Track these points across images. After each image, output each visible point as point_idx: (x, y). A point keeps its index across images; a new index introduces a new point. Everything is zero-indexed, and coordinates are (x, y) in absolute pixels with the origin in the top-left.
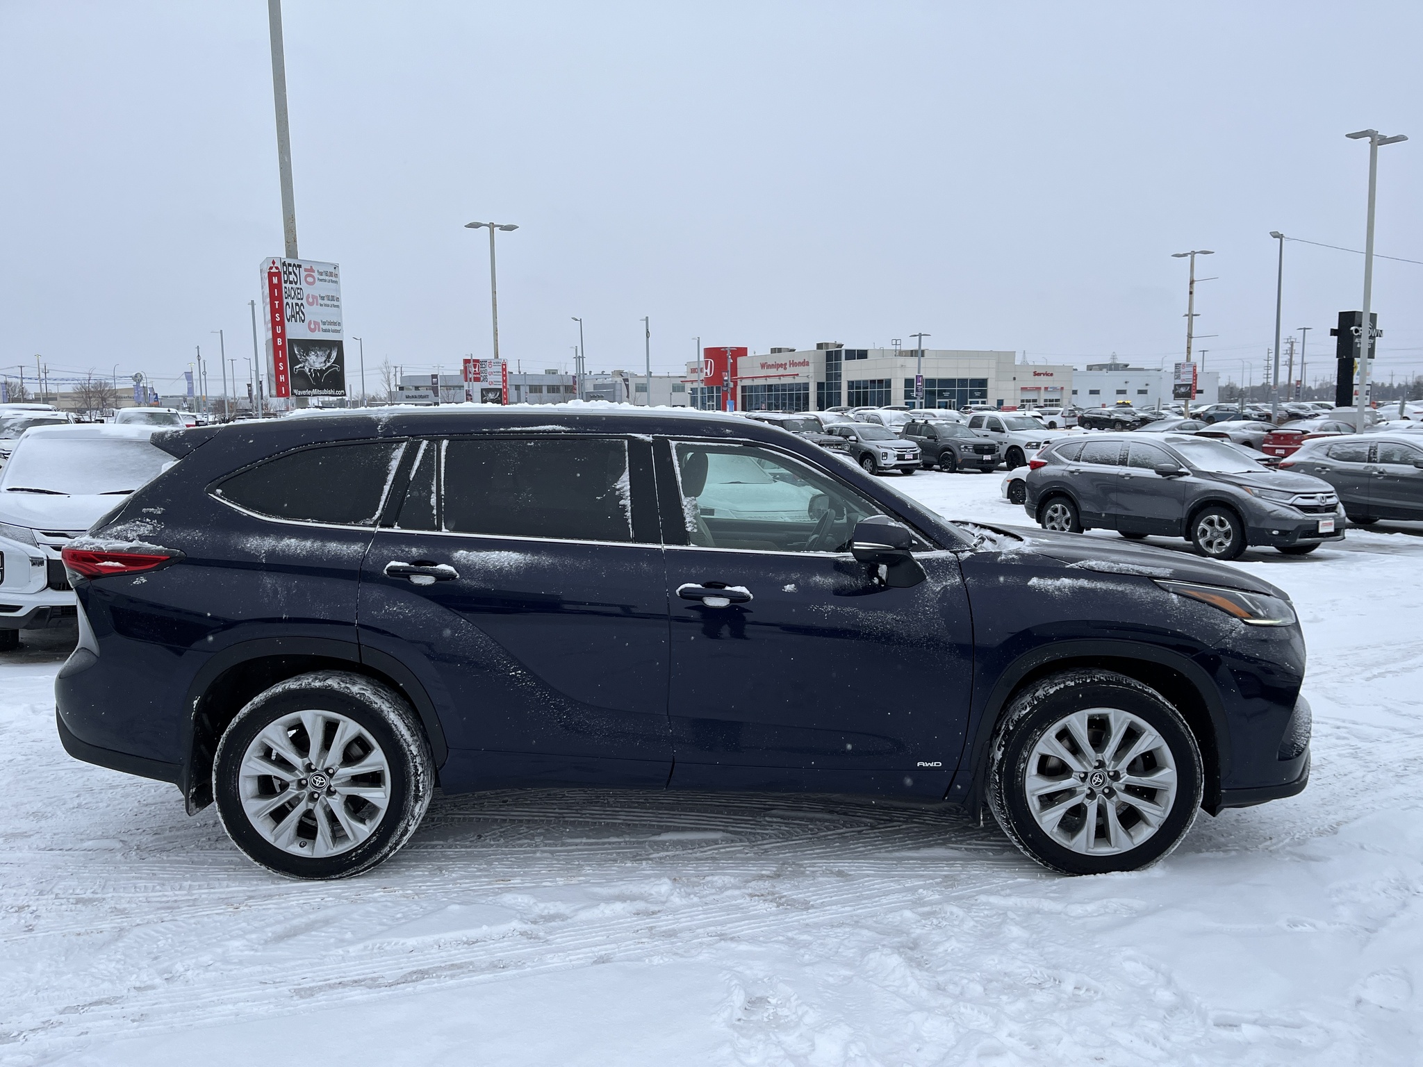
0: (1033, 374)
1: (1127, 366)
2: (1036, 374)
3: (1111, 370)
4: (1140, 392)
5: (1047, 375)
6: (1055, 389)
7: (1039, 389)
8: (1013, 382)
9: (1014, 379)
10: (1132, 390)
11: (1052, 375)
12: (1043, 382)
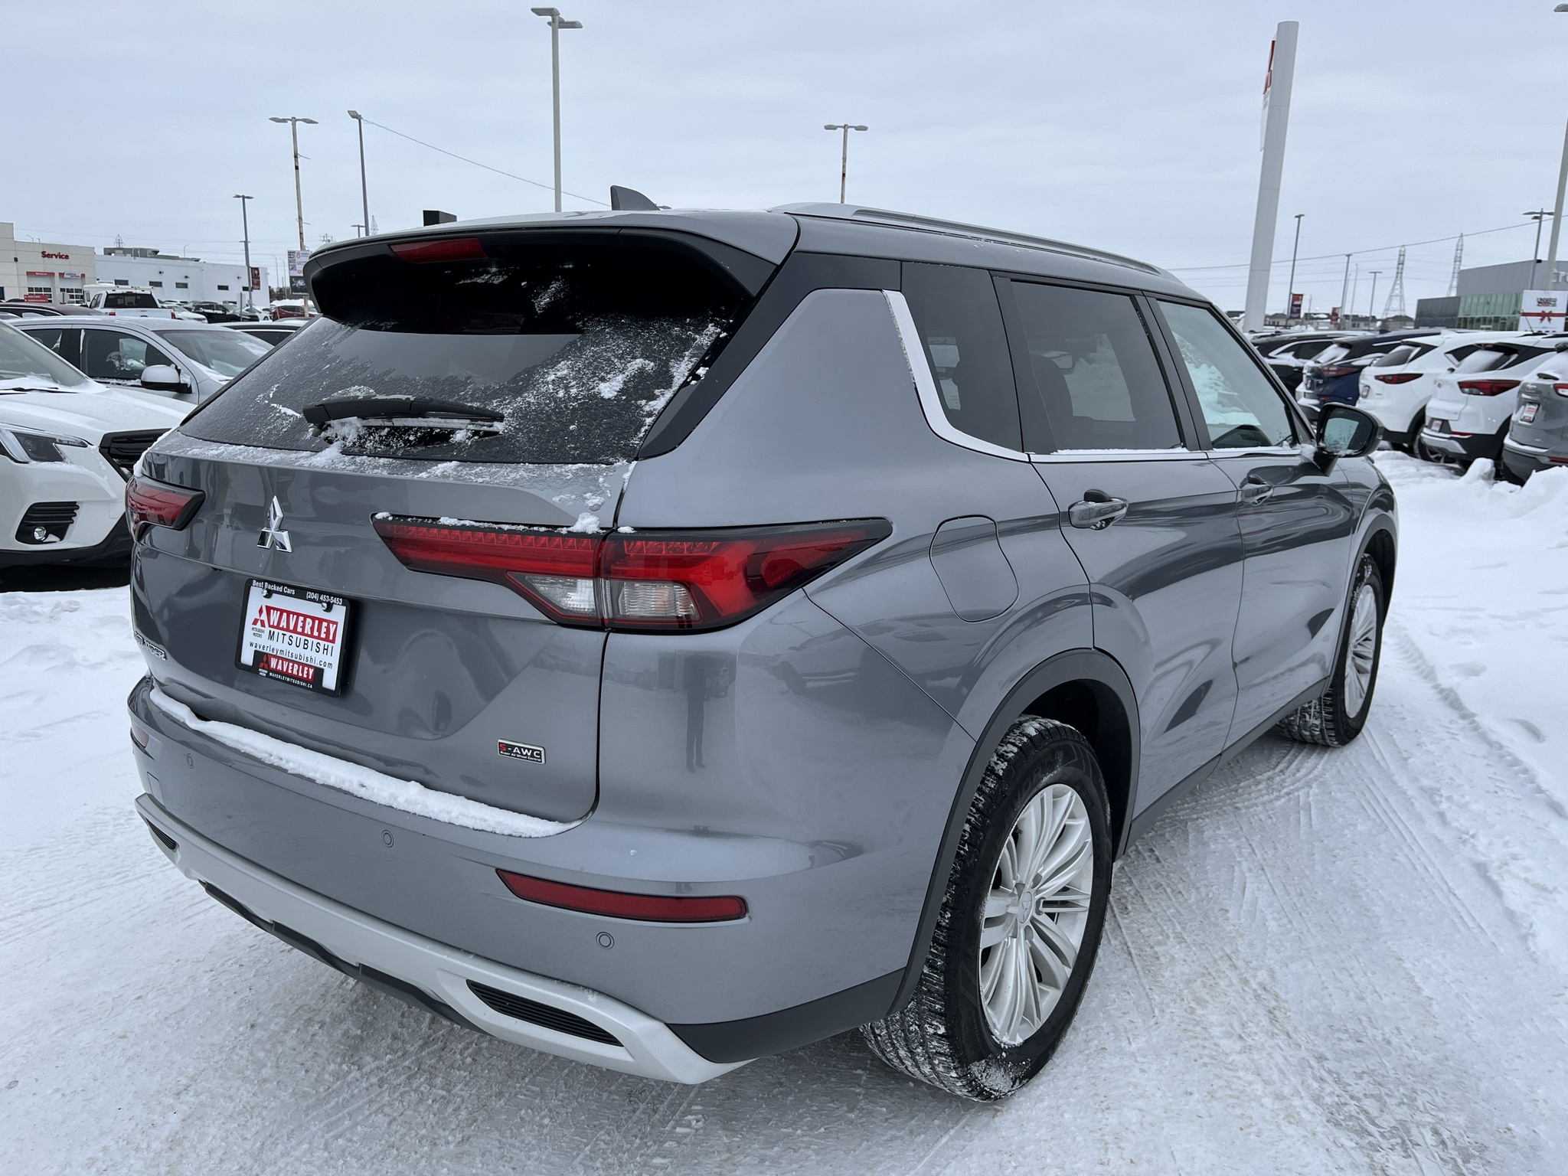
0: (41, 255)
1: (157, 252)
2: (44, 255)
3: (136, 255)
4: (178, 285)
5: (61, 257)
6: (73, 276)
7: (53, 274)
8: (15, 264)
9: (16, 260)
10: (169, 281)
11: (67, 257)
12: (55, 265)
